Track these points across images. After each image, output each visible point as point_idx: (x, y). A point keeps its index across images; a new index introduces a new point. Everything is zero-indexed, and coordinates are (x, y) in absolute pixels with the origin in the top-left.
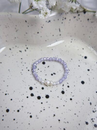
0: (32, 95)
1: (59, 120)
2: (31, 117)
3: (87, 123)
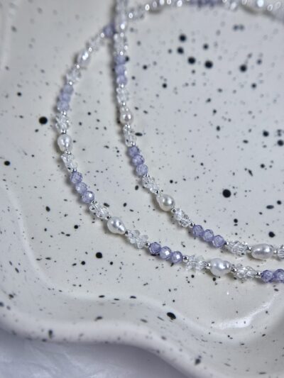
0: (180, 51)
1: (215, 112)
2: (165, 86)
3: (266, 134)
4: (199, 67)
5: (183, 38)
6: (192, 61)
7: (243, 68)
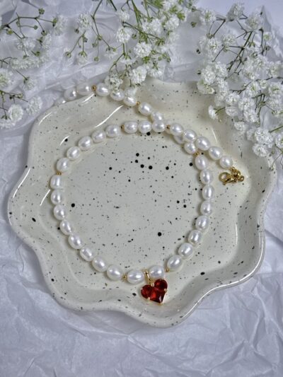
0: (137, 161)
1: (154, 192)
2: (129, 181)
3: (178, 202)
4: (146, 169)
5: (138, 155)
6: (142, 166)
7: (167, 168)
